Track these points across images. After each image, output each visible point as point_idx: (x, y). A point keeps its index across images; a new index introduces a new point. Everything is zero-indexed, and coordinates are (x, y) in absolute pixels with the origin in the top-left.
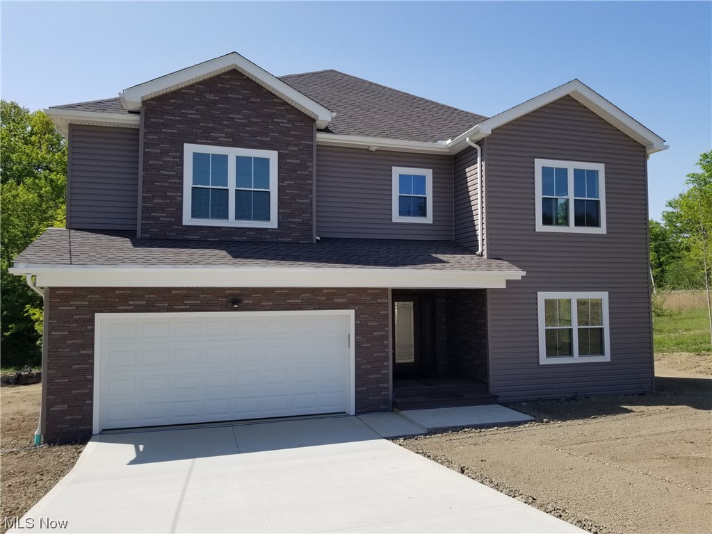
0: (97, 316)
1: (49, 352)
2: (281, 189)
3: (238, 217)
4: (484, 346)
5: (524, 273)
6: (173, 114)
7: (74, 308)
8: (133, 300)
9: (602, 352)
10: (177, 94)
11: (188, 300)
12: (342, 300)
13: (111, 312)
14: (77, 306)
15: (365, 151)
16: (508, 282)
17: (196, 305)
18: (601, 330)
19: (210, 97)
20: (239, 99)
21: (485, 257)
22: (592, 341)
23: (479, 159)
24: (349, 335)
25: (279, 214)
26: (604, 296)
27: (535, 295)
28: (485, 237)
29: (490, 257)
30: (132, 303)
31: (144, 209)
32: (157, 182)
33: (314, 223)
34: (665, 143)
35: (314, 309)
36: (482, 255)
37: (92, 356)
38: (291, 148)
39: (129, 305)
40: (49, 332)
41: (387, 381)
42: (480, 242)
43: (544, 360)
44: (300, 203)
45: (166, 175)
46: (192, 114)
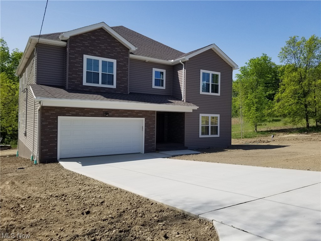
0: (59, 117)
1: (41, 130)
2: (117, 74)
3: (102, 83)
4: (184, 131)
5: (198, 107)
6: (80, 43)
7: (50, 114)
8: (71, 112)
9: (217, 134)
10: (81, 35)
11: (90, 113)
12: (141, 115)
13: (63, 116)
14: (51, 113)
15: (144, 62)
16: (193, 110)
17: (93, 115)
18: (217, 127)
19: (93, 38)
20: (103, 39)
21: (185, 101)
22: (214, 130)
23: (183, 68)
24: (143, 127)
25: (117, 83)
26: (218, 116)
27: (198, 115)
28: (185, 95)
29: (186, 102)
30: (71, 113)
31: (70, 79)
32: (74, 68)
33: (128, 87)
34: (238, 67)
35: (132, 117)
36: (183, 101)
37: (57, 132)
38: (121, 59)
39: (70, 114)
40: (42, 123)
41: (154, 142)
42: (183, 97)
43: (201, 136)
44: (124, 79)
45: (77, 66)
46: (86, 43)
